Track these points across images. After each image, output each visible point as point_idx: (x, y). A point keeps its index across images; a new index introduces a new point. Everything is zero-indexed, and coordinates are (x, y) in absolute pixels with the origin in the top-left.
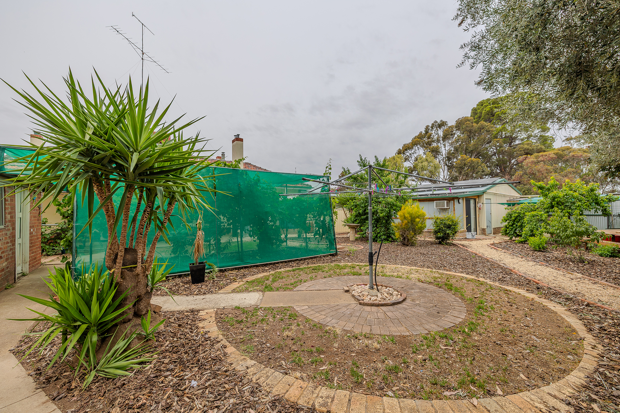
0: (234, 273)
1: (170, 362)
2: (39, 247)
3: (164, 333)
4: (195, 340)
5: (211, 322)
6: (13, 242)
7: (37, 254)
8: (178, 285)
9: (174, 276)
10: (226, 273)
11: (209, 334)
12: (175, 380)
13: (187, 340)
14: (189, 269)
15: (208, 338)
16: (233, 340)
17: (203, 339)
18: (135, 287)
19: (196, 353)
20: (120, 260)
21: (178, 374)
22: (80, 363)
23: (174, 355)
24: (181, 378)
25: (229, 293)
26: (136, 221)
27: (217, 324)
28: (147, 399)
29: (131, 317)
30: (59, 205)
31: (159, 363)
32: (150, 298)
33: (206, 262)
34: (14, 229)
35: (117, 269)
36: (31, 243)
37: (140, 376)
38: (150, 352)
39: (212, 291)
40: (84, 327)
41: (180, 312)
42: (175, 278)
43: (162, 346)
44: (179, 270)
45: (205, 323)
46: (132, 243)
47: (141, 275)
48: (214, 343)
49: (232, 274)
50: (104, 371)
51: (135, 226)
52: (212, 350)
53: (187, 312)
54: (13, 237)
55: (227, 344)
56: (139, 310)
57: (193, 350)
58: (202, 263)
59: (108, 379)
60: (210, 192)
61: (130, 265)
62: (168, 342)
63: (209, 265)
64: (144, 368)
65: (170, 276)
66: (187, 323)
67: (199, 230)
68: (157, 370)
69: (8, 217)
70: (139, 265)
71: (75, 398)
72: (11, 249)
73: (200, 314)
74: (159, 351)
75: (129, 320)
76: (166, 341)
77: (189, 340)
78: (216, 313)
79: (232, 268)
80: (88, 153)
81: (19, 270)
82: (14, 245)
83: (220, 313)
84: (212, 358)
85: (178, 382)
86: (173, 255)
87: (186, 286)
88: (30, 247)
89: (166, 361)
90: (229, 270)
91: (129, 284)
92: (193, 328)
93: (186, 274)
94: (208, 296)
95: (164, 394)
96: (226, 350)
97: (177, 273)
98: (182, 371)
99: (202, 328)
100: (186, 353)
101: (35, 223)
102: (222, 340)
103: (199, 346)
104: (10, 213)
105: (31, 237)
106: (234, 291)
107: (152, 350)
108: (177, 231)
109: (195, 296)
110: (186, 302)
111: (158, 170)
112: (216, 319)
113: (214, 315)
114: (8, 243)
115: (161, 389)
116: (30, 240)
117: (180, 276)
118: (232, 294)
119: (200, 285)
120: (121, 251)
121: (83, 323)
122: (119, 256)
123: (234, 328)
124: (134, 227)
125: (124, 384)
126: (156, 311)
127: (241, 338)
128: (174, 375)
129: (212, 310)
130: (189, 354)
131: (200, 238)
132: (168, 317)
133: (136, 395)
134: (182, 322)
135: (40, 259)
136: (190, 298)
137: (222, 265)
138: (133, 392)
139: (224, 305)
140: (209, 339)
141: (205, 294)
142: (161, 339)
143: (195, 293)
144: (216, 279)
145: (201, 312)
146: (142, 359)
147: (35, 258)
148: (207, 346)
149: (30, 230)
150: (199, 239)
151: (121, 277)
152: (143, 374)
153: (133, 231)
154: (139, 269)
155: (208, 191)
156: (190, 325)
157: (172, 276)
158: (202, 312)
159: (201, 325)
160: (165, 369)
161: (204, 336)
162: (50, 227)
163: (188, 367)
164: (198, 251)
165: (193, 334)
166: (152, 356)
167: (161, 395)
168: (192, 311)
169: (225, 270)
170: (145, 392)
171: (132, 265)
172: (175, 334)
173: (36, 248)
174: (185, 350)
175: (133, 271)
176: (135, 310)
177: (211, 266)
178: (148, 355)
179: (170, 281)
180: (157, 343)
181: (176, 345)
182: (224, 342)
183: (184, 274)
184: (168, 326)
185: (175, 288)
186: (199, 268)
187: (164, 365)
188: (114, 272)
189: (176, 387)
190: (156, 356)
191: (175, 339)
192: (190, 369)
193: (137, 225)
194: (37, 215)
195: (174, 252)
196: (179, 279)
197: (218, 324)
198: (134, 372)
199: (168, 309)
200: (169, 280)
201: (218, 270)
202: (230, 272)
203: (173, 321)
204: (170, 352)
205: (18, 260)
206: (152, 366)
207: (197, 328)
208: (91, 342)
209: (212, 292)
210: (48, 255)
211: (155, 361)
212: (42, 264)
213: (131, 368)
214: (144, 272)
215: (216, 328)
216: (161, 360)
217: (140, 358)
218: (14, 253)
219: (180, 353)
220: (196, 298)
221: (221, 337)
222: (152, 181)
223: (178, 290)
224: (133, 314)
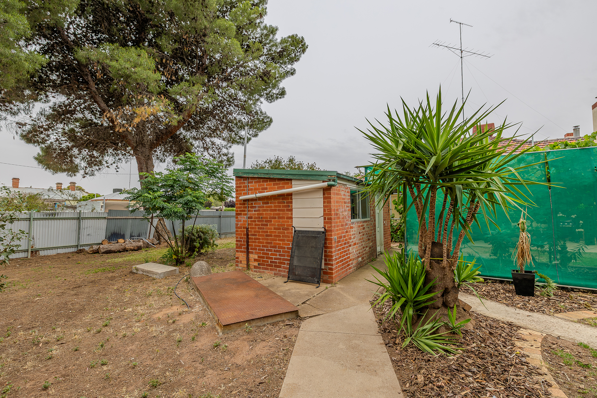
0: (588, 296)
1: (473, 364)
2: (389, 235)
3: (472, 334)
4: (506, 357)
5: (535, 346)
6: (375, 229)
7: (388, 240)
8: (497, 291)
9: (495, 280)
10: (573, 295)
11: (527, 358)
12: (476, 385)
13: (497, 352)
14: (511, 276)
15: (525, 363)
16: (564, 383)
17: (517, 361)
18: (442, 279)
19: (505, 371)
20: (428, 252)
21: (480, 381)
22: (401, 328)
23: (479, 360)
24: (482, 386)
25: (572, 321)
26: (442, 218)
27: (542, 353)
28: (445, 384)
29: (440, 305)
30: (396, 204)
31: (462, 360)
32: (457, 293)
33: (536, 272)
34: (375, 221)
35: (427, 259)
36: (384, 232)
37: (443, 361)
38: (455, 345)
39: (544, 310)
40: (403, 300)
41: (494, 320)
42: (496, 282)
43: (468, 345)
44: (500, 275)
45: (525, 344)
46: (440, 238)
47: (448, 269)
48: (533, 372)
49: (585, 297)
50: (417, 342)
51: (441, 222)
52: (528, 378)
53: (503, 323)
54: (375, 226)
55: (553, 383)
56: (446, 301)
57: (502, 366)
58: (531, 272)
59: (419, 350)
60: (525, 186)
61: (438, 257)
62: (474, 345)
63: (541, 277)
64: (448, 356)
65: (490, 279)
66: (500, 335)
67: (523, 232)
68: (459, 364)
69: (372, 212)
70: (445, 258)
71: (397, 351)
72: (374, 234)
73: (519, 331)
74: (465, 349)
75: (438, 308)
76: (473, 342)
77: (499, 354)
78: (545, 339)
79: (586, 290)
80: (402, 163)
81: (378, 249)
82: (375, 232)
83: (552, 342)
84: (526, 387)
85: (478, 388)
86: (493, 257)
87: (507, 295)
88: (384, 234)
89: (470, 361)
90: (579, 291)
91: (436, 275)
92: (508, 343)
93: (509, 281)
94: (536, 315)
95: (462, 390)
96: (549, 389)
97: (498, 277)
98: (485, 380)
99: (520, 348)
100: (493, 364)
101: (386, 217)
102: (546, 375)
103: (511, 366)
104: (372, 210)
105: (384, 227)
106: (582, 321)
107: (458, 344)
108: (496, 231)
109: (517, 309)
110: (505, 312)
111: (458, 169)
112: (542, 345)
113: (540, 340)
114: (372, 230)
115: (460, 384)
116: (384, 229)
117: (501, 282)
118: (578, 325)
119: (527, 298)
120: (428, 244)
121: (403, 297)
122: (427, 248)
123: (570, 369)
124: (441, 224)
125: (429, 360)
126: (465, 309)
127: (581, 387)
128: (475, 379)
129: (540, 334)
130: (496, 368)
131: (524, 241)
132: (480, 319)
133: (438, 375)
134: (494, 331)
135: (390, 244)
136: (511, 310)
137: (566, 281)
138: (436, 371)
139: (559, 334)
140: (527, 365)
141: (531, 310)
142: (467, 338)
143: (519, 306)
144: (553, 297)
145: (521, 329)
146: (447, 348)
147: (387, 243)
148: (522, 371)
149: (384, 222)
150: (522, 242)
151: (430, 267)
152: (446, 361)
153: (440, 227)
154: (445, 263)
155: (522, 184)
156: (505, 339)
157: (493, 280)
158: (524, 330)
159: (518, 344)
160: (467, 368)
161: (520, 358)
162: (396, 221)
163: (493, 380)
164: (523, 256)
165: (506, 350)
166: (457, 350)
167: (459, 388)
168: (510, 325)
169: (572, 290)
170: (445, 378)
171: (439, 257)
172: (484, 341)
173: (388, 236)
174: (492, 361)
175: (440, 264)
176: (443, 300)
177: (544, 278)
178: (453, 347)
179: (489, 284)
180: (463, 340)
181: (483, 351)
182: (549, 378)
183: (507, 281)
184: (477, 328)
185: (493, 293)
186: (525, 277)
187: (466, 363)
188: (424, 261)
189: (476, 391)
190: (461, 352)
191: (483, 345)
192: (494, 383)
193: (444, 222)
194: (387, 211)
195: (494, 253)
196: (500, 285)
197: (545, 353)
198: (439, 355)
199: (481, 313)
200: (488, 282)
201: (558, 287)
202: (581, 294)
203: (484, 326)
204: (476, 355)
205: (378, 243)
206: (455, 358)
207: (513, 345)
208: (408, 313)
209: (543, 312)
210: (396, 242)
211: (458, 356)
212: (391, 248)
213: (437, 350)
214: (450, 267)
215: (540, 357)
216: (464, 358)
217: (446, 346)
218: (375, 237)
219: (486, 361)
220: (519, 312)
221: (544, 370)
222: (451, 180)
223: (497, 296)
224: (442, 303)
